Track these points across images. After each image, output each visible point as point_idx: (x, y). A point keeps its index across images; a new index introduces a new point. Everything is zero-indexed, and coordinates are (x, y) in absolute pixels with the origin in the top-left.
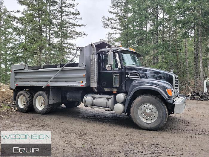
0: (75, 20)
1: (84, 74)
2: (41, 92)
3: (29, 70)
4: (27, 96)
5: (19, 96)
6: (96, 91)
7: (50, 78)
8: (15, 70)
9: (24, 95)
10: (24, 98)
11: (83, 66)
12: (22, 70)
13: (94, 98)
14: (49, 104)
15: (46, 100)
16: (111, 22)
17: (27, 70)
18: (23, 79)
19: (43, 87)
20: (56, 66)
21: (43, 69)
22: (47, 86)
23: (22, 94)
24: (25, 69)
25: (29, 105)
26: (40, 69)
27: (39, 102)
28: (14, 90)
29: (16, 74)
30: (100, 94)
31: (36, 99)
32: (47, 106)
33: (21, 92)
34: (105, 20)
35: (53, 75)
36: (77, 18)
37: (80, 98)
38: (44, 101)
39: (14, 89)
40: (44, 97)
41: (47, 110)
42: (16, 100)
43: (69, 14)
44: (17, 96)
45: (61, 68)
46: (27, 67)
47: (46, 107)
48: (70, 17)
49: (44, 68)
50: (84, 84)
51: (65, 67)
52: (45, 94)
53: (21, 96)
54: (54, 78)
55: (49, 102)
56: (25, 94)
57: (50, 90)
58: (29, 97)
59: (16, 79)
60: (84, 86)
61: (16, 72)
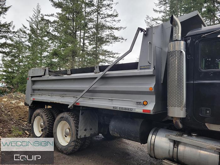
0: (113, 23)
1: (151, 85)
2: (65, 115)
3: (50, 77)
4: (45, 117)
5: (35, 117)
6: (181, 126)
7: (81, 91)
8: (32, 77)
9: (42, 117)
10: (42, 121)
11: (149, 68)
12: (41, 76)
13: (176, 143)
14: (77, 138)
15: (73, 130)
16: (156, 22)
17: (47, 77)
18: (42, 90)
19: (69, 107)
20: (92, 70)
21: (70, 75)
22: (75, 104)
23: (38, 115)
24: (44, 75)
25: (47, 134)
26: (66, 76)
27: (62, 130)
28: (30, 107)
29: (34, 82)
30: (190, 135)
31: (57, 125)
32: (74, 141)
33: (38, 111)
34: (149, 21)
35: (86, 86)
36: (114, 21)
37: (139, 136)
38: (70, 131)
39: (30, 105)
40: (70, 124)
41: (74, 148)
42: (32, 122)
43: (106, 16)
44: (33, 116)
45: (101, 73)
46: (47, 71)
47: (73, 144)
48: (107, 20)
49: (72, 73)
50: (151, 107)
51: (108, 71)
52: (71, 120)
53: (38, 117)
54: (89, 91)
55: (77, 134)
56: (43, 115)
57: (80, 113)
58: (48, 120)
59: (34, 90)
60: (152, 113)
61: (34, 79)
